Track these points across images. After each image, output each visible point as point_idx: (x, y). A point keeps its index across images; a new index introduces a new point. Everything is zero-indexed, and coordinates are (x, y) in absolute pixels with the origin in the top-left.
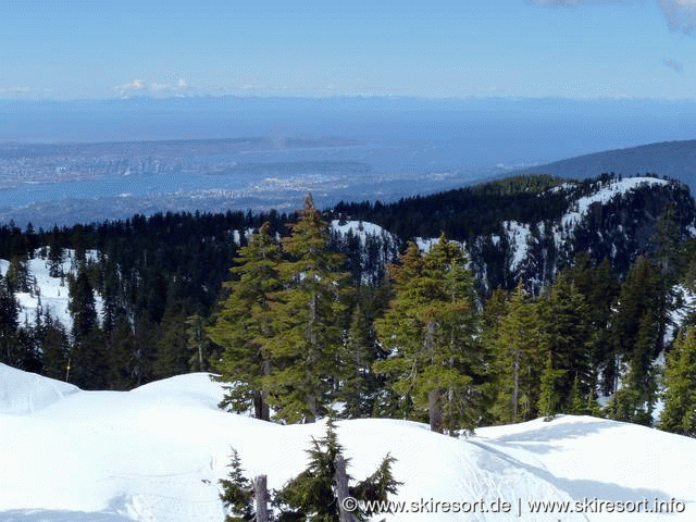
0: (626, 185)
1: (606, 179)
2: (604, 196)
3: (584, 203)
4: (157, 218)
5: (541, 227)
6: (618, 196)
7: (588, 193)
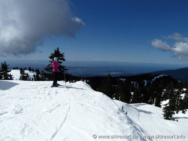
0: (162, 76)
1: (159, 75)
2: (158, 77)
3: (155, 78)
4: (97, 77)
5: (149, 81)
6: (160, 77)
7: (156, 77)
